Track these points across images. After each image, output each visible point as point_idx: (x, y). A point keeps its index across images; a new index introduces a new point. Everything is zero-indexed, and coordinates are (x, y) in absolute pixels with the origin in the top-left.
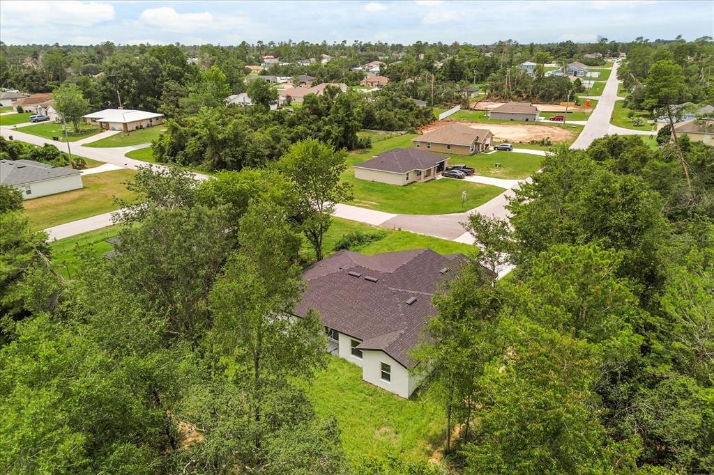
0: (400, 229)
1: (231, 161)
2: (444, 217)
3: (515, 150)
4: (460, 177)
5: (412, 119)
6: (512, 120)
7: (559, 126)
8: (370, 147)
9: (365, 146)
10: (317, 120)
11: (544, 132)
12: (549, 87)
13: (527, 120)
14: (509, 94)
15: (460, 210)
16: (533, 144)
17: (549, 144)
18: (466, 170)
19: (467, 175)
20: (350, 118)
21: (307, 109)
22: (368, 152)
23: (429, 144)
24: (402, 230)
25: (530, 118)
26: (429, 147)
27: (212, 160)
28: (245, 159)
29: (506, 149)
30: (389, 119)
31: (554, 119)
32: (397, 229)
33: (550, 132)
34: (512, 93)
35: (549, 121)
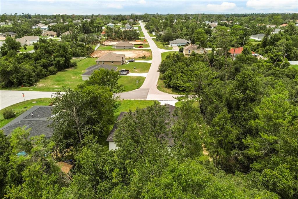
0: (123, 99)
1: (17, 81)
2: (135, 91)
3: (136, 61)
4: (126, 74)
5: (86, 51)
6: (124, 49)
7: (143, 50)
8: (76, 66)
9: (74, 65)
10: (49, 56)
11: (139, 53)
12: (130, 34)
13: (130, 48)
14: (115, 38)
15: (137, 87)
16: (139, 58)
17: (145, 58)
18: (127, 71)
19: (128, 73)
20: (67, 54)
21: (44, 51)
22: (77, 68)
23: (103, 62)
24: (124, 99)
25: (131, 48)
26: (103, 63)
27: (4, 82)
28: (23, 79)
29: (132, 61)
30: (77, 52)
31: (139, 47)
32: (122, 99)
33: (141, 53)
34: (116, 37)
35: (137, 48)
